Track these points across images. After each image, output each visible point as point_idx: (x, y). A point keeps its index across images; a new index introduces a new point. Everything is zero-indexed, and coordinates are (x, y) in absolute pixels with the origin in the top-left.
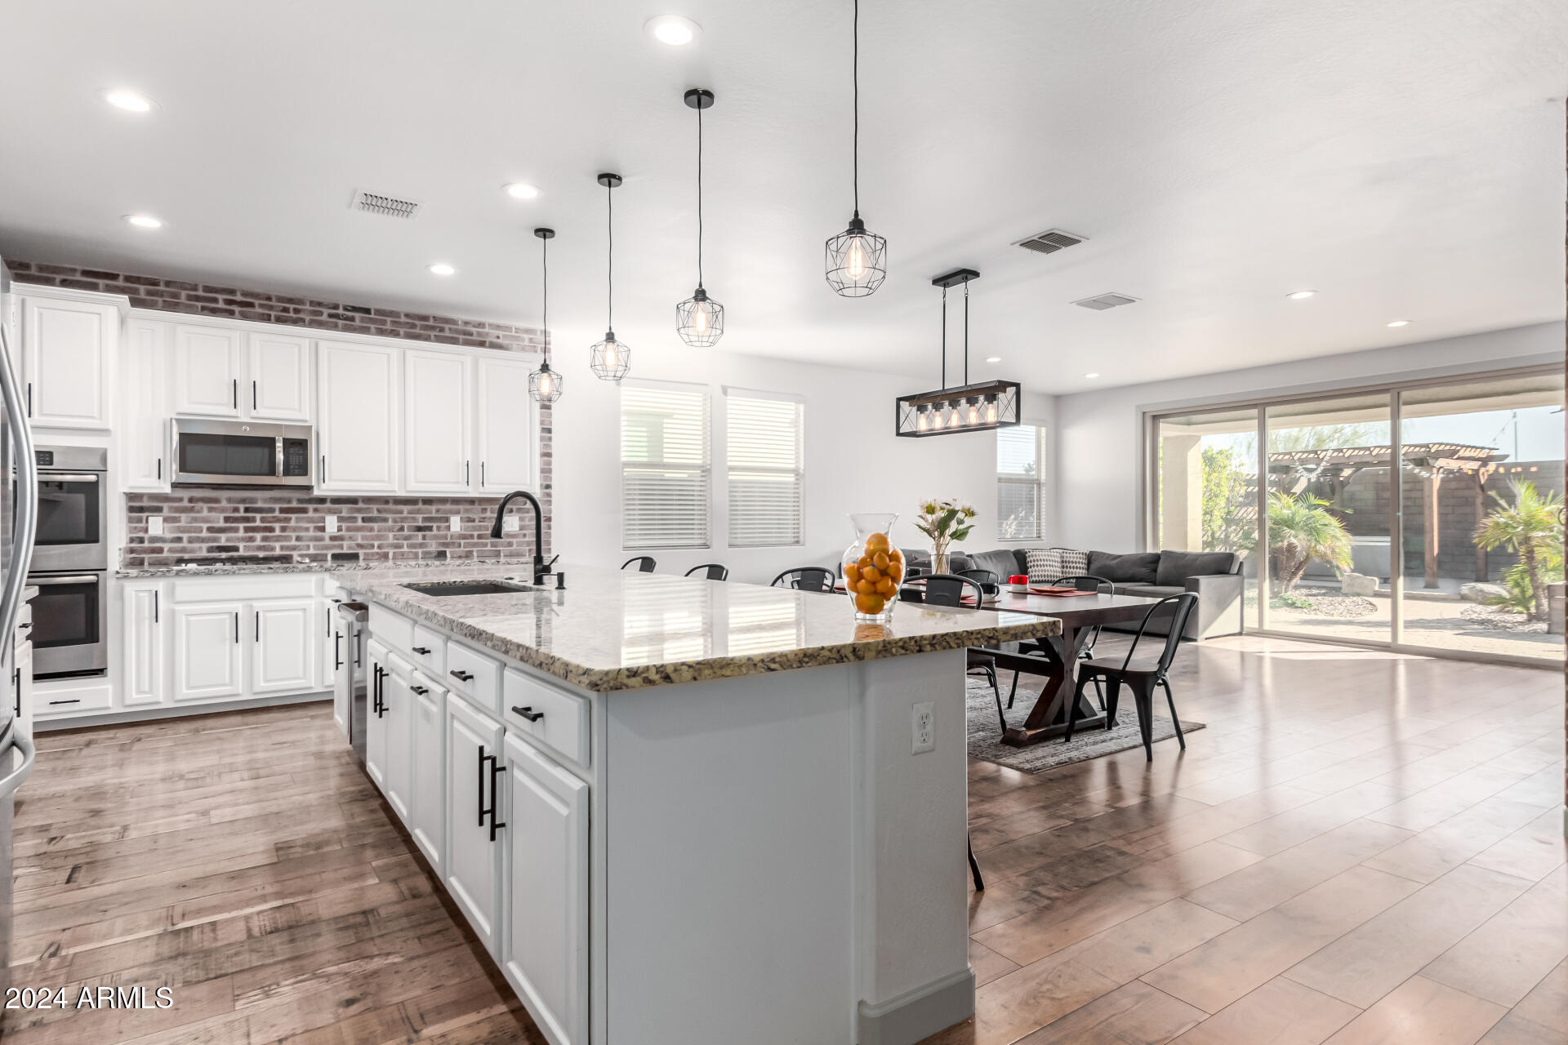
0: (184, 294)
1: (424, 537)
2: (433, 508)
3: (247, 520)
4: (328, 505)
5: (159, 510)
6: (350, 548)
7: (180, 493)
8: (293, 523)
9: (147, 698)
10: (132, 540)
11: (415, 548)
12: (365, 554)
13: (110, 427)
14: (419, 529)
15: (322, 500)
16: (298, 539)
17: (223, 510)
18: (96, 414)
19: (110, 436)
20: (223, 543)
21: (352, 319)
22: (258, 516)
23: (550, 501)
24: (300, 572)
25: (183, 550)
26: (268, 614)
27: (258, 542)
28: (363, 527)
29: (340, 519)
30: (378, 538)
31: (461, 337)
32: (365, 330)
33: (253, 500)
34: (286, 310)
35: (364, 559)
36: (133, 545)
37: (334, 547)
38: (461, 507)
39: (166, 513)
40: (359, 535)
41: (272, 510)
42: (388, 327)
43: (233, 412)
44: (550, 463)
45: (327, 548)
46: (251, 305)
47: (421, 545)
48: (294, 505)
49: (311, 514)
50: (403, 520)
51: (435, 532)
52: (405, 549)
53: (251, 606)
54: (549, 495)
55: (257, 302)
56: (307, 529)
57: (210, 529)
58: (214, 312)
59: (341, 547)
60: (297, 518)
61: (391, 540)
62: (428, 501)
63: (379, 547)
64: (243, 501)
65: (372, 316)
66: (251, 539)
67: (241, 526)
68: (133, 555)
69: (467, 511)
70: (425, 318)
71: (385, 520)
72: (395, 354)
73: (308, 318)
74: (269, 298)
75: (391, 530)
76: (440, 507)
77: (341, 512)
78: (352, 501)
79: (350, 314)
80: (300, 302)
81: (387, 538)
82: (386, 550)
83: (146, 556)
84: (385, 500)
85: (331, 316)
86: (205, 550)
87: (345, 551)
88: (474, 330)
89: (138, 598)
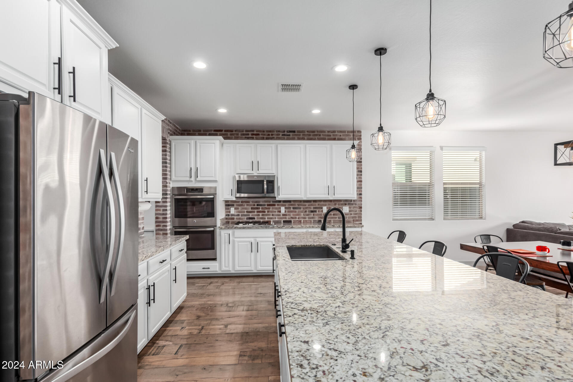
0: (240, 133)
1: (314, 215)
2: (317, 203)
3: (257, 208)
4: (282, 203)
5: (233, 205)
6: (289, 218)
7: (238, 200)
8: (271, 210)
9: (227, 269)
10: (226, 215)
11: (310, 219)
12: (294, 221)
13: (217, 180)
14: (312, 212)
15: (280, 201)
16: (273, 215)
17: (251, 205)
18: (214, 176)
19: (217, 182)
20: (251, 216)
21: (289, 135)
22: (261, 207)
23: (362, 200)
24: (271, 228)
25: (240, 219)
26: (261, 243)
27: (261, 216)
28: (293, 211)
29: (286, 208)
30: (298, 215)
31: (327, 137)
32: (293, 139)
33: (259, 202)
34: (269, 135)
35: (293, 223)
36: (226, 217)
37: (284, 218)
38: (327, 203)
39: (235, 206)
40: (292, 214)
41: (264, 205)
42: (301, 136)
43: (252, 172)
44: (361, 185)
45: (281, 218)
46: (258, 135)
47: (313, 218)
48: (271, 203)
49: (276, 206)
50: (306, 208)
51: (317, 213)
52: (307, 219)
53: (256, 240)
54: (361, 198)
55: (260, 133)
56: (275, 212)
57: (247, 212)
58: (248, 138)
59: (286, 218)
60: (272, 208)
61: (302, 216)
62: (315, 201)
63: (298, 218)
64: (256, 202)
65: (296, 133)
66: (259, 215)
67: (256, 210)
68: (226, 220)
69: (329, 205)
70: (314, 132)
71: (300, 208)
72: (302, 146)
73: (275, 137)
74: (264, 132)
75: (302, 212)
76: (319, 203)
77: (286, 206)
78: (289, 201)
79: (288, 133)
80: (273, 131)
81: (301, 215)
82: (301, 220)
83: (230, 220)
84: (300, 201)
85: (283, 135)
86: (245, 219)
87: (287, 220)
88: (332, 134)
89: (225, 235)
